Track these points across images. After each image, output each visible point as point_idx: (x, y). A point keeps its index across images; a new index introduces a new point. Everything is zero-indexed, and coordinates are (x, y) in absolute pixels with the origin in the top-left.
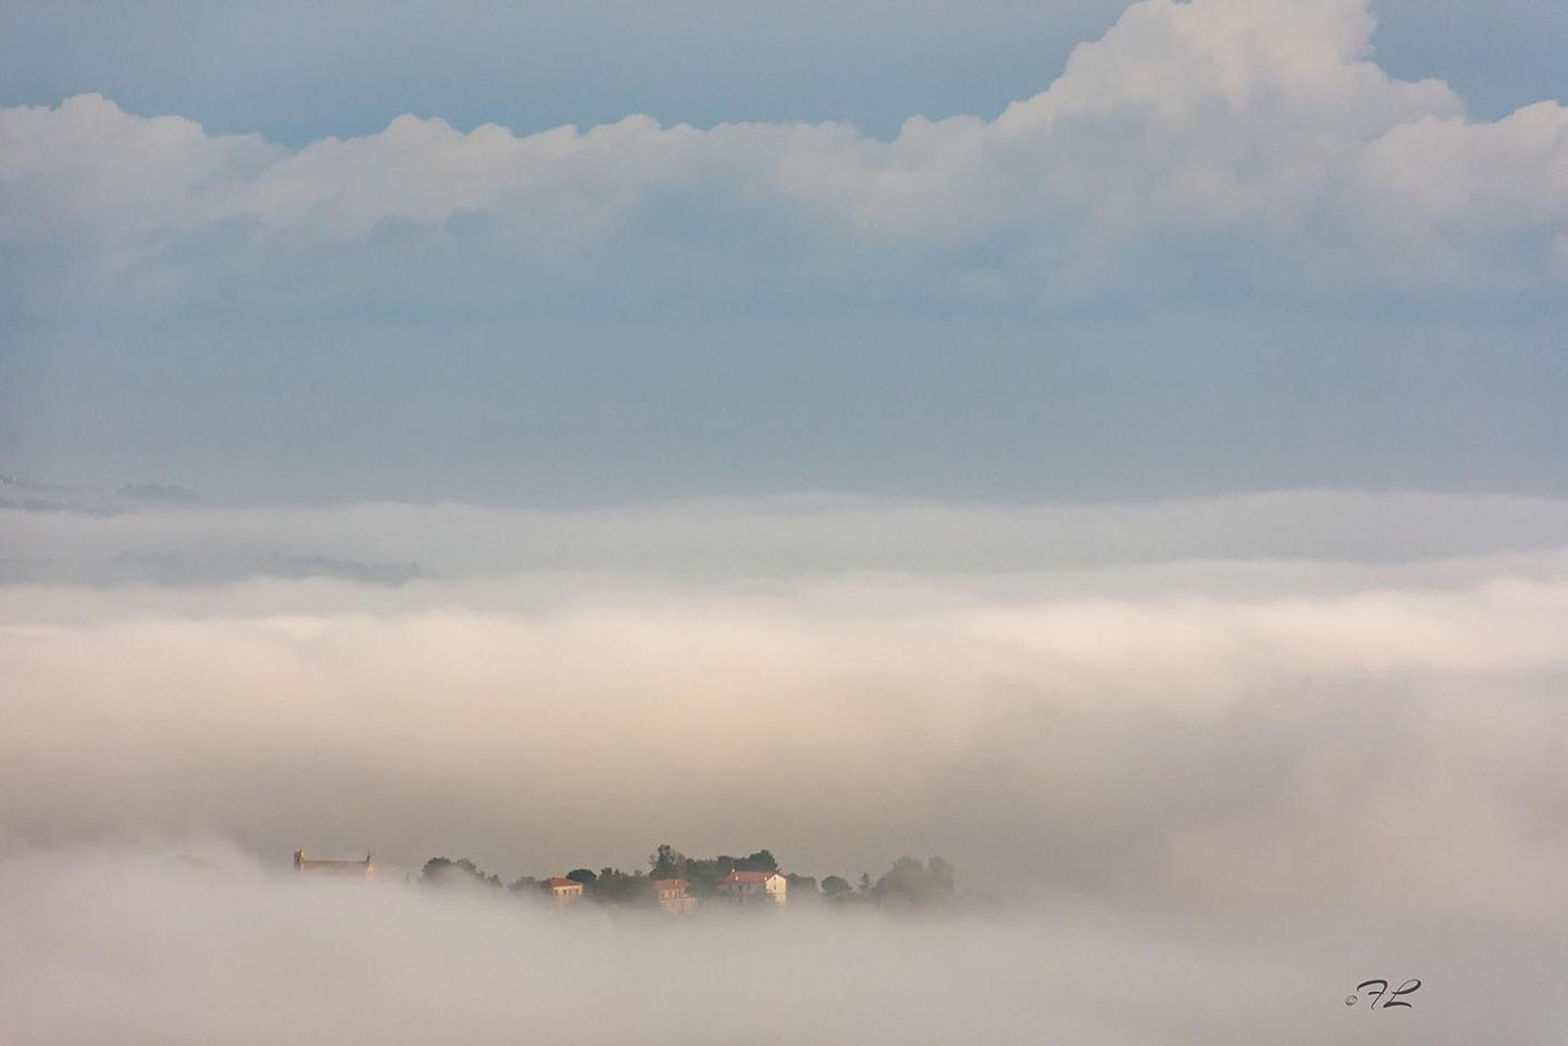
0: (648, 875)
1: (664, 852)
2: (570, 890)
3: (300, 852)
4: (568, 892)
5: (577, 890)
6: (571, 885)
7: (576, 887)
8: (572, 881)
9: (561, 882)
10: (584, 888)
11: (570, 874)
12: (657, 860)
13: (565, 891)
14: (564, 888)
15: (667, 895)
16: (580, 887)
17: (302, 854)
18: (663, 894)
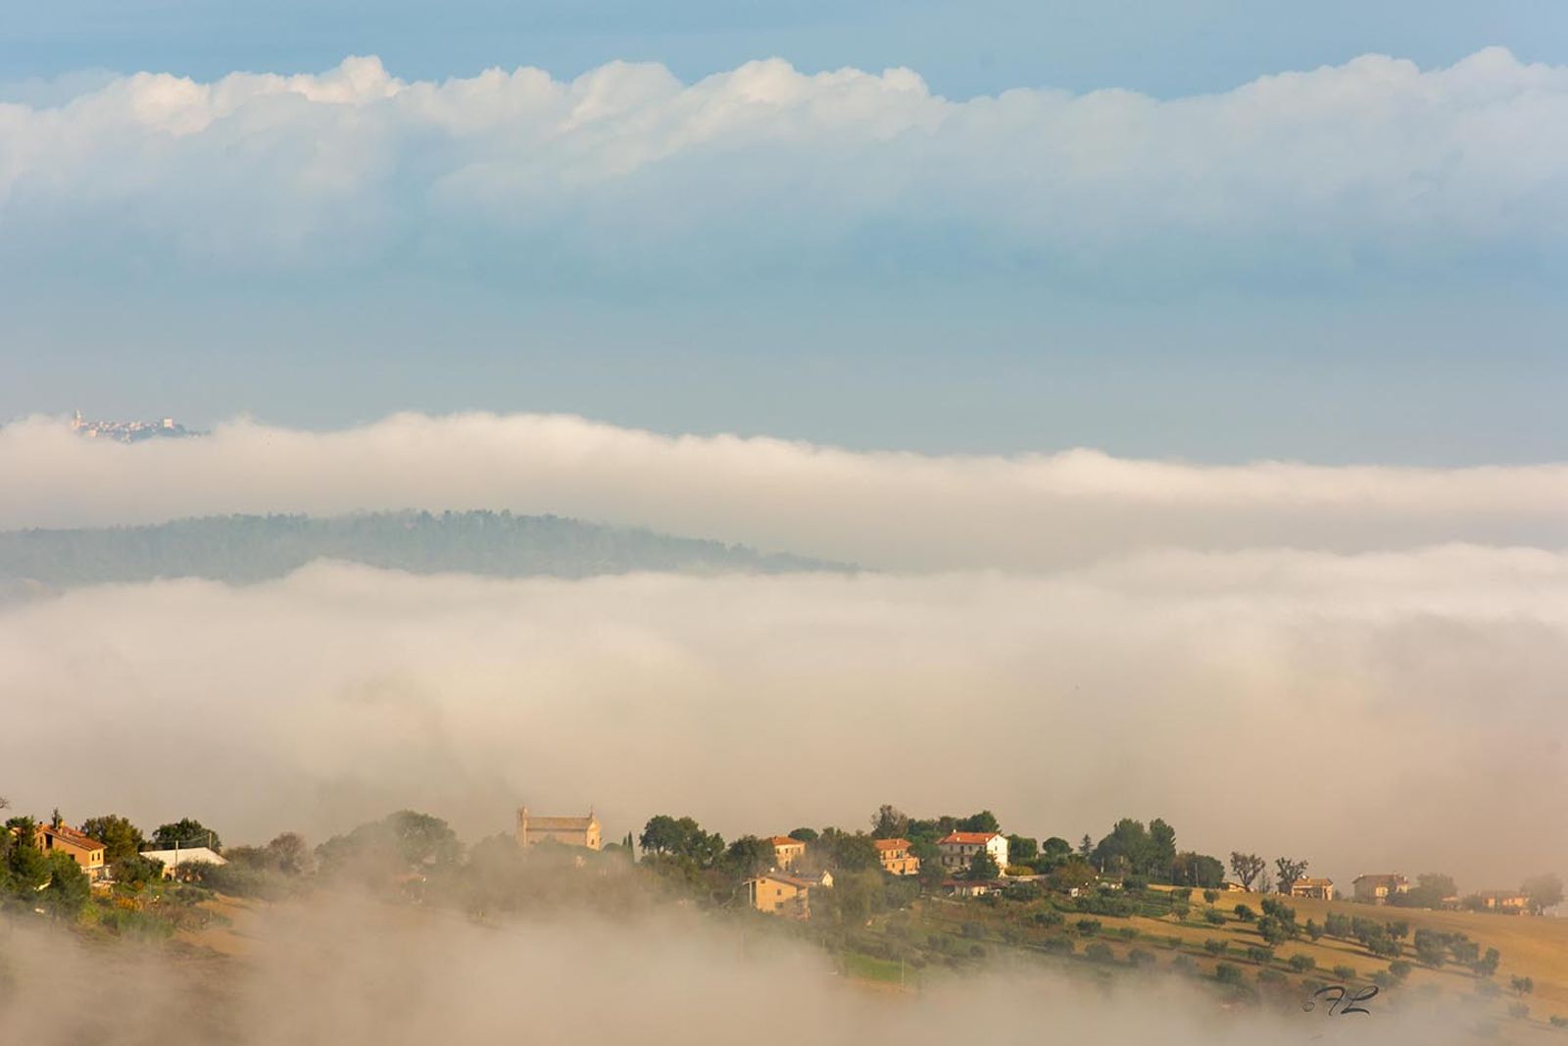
0: (870, 835)
1: (887, 812)
2: (792, 849)
3: (524, 808)
4: (789, 851)
5: (799, 849)
6: (795, 843)
7: (798, 846)
8: (792, 840)
9: (783, 842)
10: (806, 846)
11: (793, 832)
12: (879, 819)
13: (787, 850)
14: (787, 846)
15: (888, 853)
16: (801, 846)
17: (526, 811)
18: (884, 854)
